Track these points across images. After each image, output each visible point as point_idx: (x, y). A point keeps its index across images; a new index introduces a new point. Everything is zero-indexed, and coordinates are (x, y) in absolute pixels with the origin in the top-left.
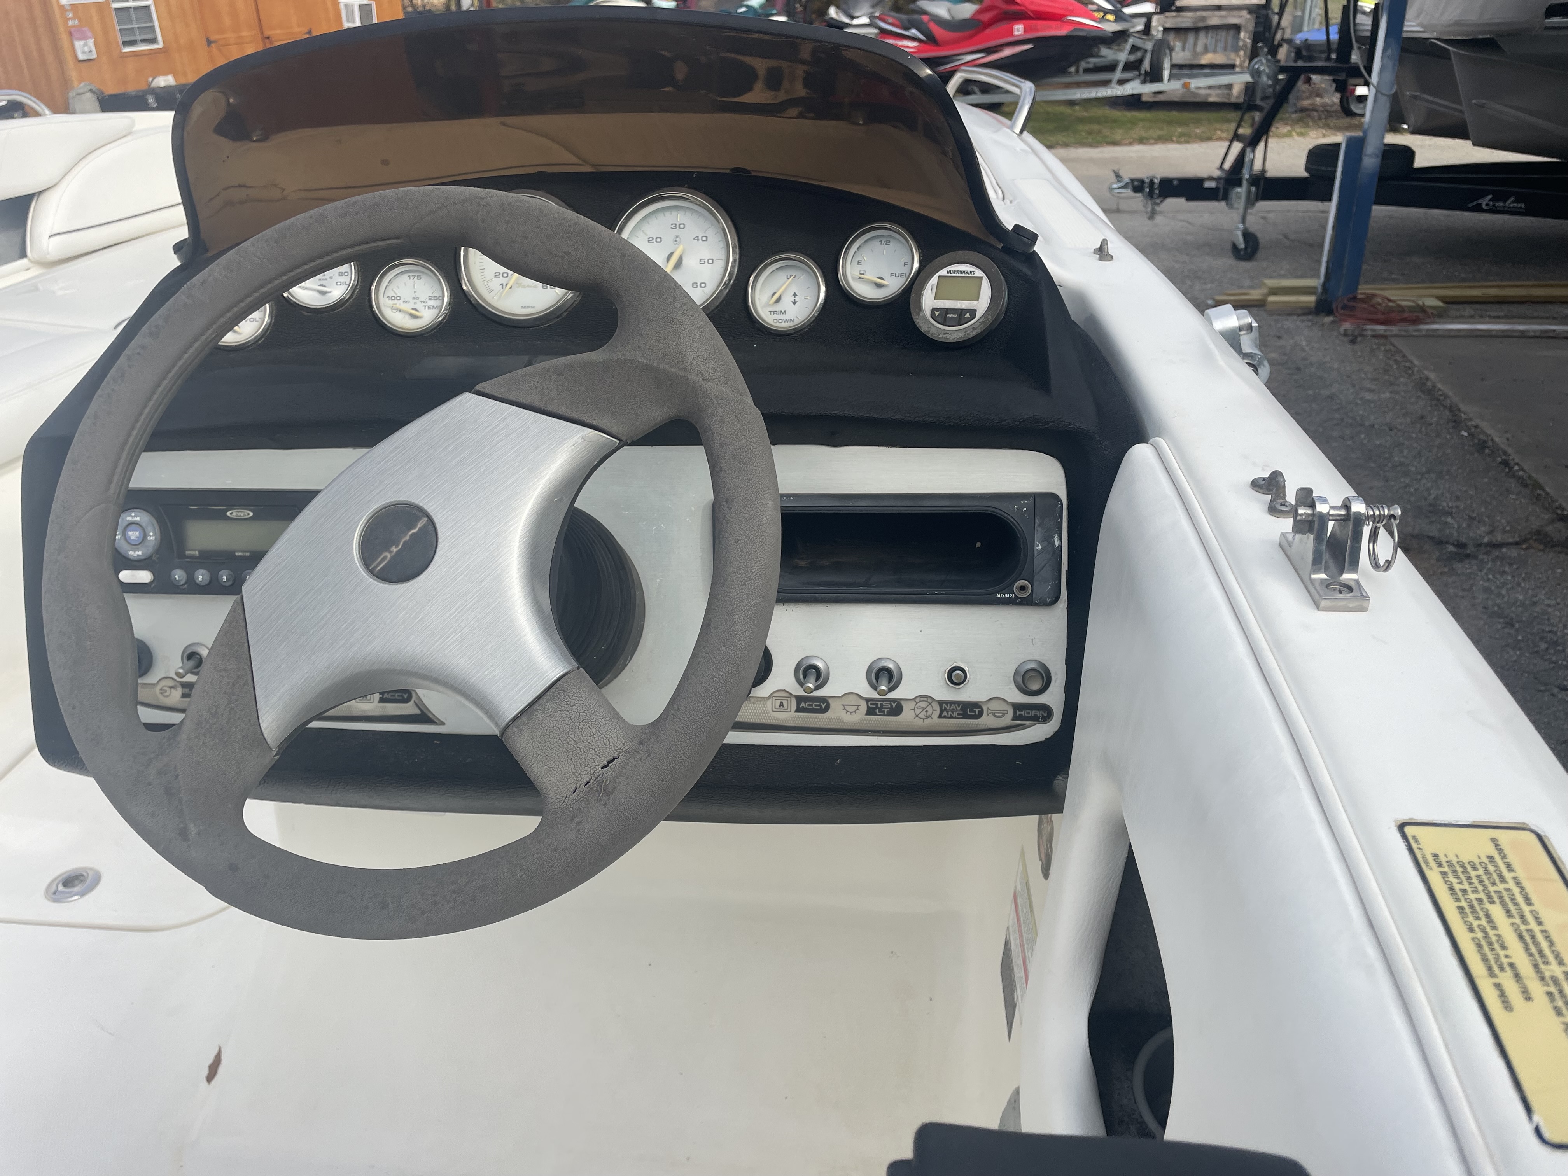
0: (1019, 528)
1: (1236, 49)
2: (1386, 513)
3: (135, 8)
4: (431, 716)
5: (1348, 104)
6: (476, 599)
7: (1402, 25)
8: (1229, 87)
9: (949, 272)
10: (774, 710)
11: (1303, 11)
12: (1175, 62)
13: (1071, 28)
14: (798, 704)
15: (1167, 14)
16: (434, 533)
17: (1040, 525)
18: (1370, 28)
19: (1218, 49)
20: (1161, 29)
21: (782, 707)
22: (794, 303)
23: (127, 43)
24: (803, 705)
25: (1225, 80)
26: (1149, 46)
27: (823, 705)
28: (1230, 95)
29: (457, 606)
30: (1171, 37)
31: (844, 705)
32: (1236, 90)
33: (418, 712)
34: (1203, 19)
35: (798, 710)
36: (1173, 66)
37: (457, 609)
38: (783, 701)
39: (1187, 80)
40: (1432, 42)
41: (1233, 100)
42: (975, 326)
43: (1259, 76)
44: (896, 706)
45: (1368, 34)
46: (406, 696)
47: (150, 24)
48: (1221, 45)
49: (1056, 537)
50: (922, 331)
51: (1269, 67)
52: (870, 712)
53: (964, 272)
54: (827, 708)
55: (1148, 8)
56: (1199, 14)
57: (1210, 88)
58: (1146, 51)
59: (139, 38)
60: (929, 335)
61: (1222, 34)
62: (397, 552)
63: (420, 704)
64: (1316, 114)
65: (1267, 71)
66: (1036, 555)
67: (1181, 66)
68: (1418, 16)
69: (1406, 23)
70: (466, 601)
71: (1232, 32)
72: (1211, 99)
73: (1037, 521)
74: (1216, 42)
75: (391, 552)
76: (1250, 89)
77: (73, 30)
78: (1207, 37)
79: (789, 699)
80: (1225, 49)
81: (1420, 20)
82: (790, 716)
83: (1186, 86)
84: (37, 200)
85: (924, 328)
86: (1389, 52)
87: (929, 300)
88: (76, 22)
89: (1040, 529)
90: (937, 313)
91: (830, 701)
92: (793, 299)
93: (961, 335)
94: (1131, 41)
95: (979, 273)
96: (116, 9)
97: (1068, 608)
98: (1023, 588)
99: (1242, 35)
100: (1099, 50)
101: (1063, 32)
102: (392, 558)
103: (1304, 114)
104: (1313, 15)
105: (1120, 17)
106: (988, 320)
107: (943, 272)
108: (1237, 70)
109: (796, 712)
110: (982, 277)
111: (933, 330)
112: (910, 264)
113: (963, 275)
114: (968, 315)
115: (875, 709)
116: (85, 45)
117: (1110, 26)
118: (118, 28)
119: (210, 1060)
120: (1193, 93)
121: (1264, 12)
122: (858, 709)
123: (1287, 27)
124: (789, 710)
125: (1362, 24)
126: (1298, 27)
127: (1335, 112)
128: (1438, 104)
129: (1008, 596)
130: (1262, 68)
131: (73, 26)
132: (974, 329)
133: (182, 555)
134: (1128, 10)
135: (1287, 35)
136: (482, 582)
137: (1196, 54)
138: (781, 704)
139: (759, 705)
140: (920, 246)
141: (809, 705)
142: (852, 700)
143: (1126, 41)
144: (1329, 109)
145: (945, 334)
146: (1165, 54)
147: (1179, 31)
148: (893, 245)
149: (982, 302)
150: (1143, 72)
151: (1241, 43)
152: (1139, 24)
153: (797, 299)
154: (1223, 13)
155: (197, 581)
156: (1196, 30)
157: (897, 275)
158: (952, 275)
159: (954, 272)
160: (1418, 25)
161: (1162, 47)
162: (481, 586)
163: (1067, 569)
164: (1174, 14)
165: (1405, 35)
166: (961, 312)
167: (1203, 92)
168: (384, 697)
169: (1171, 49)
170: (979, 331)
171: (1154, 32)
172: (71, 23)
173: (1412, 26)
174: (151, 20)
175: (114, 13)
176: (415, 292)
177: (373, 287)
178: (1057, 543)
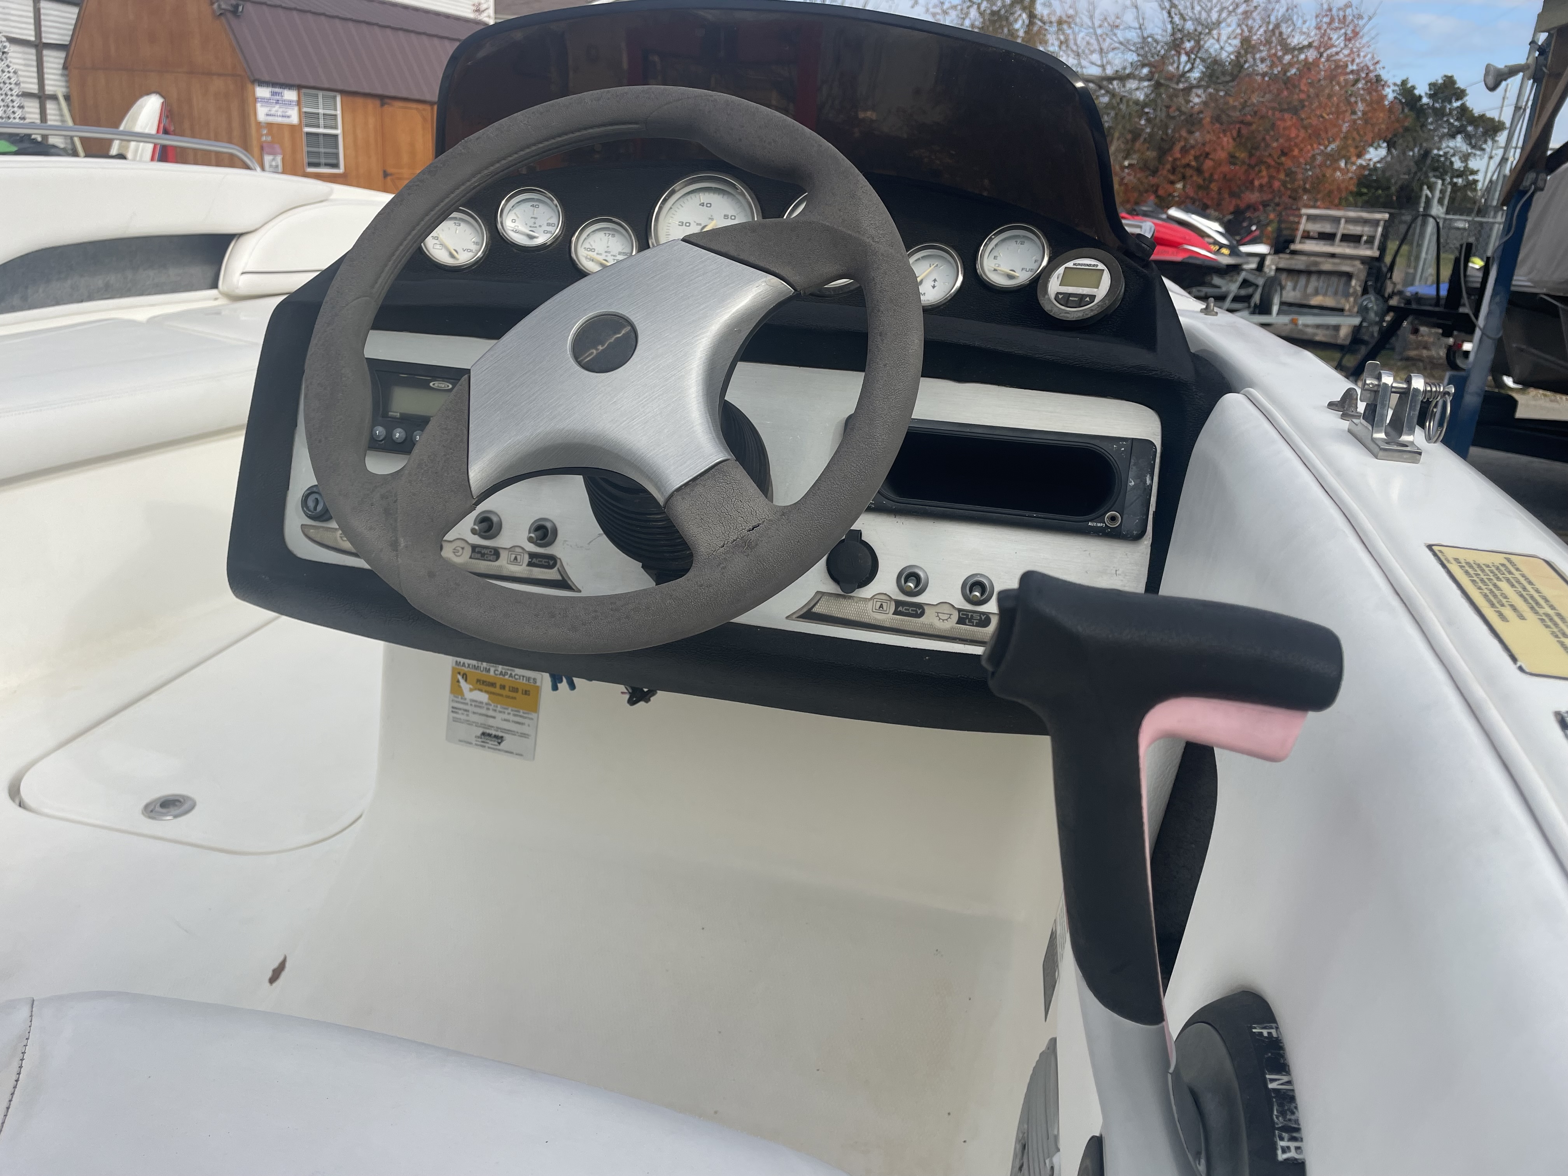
0: (1116, 464)
1: (1347, 295)
2: (1442, 390)
3: (325, 135)
4: (569, 582)
5: (1454, 357)
6: (661, 393)
7: (1511, 279)
8: (1337, 328)
9: (1074, 264)
10: (874, 610)
11: (1416, 268)
12: (1284, 299)
13: (1186, 255)
14: (897, 607)
15: (1282, 255)
16: (635, 339)
17: (1134, 465)
18: (1480, 280)
19: (1329, 293)
20: (1274, 267)
21: (881, 609)
22: (934, 287)
23: (311, 165)
24: (900, 609)
25: (1332, 320)
26: (1260, 281)
27: (918, 611)
28: (1336, 336)
29: (645, 395)
30: (1283, 277)
31: (938, 613)
32: (1344, 332)
33: (560, 578)
34: (1316, 264)
35: (896, 613)
36: (1282, 303)
37: (644, 398)
38: (883, 603)
39: (1295, 317)
40: (1542, 298)
41: (1339, 342)
42: (1093, 308)
43: (1367, 313)
44: (985, 618)
45: (1478, 285)
46: (551, 563)
47: (334, 151)
48: (1331, 290)
49: (1148, 476)
50: (1046, 310)
51: (1377, 305)
52: (961, 621)
53: (1088, 265)
54: (922, 614)
55: (1262, 249)
56: (1312, 259)
57: (1318, 326)
58: (1257, 286)
59: (323, 161)
60: (1051, 314)
61: (1335, 280)
62: (603, 350)
63: (562, 572)
64: (1421, 364)
65: (1375, 308)
66: (1128, 490)
67: (1290, 305)
68: (1530, 273)
69: (1515, 278)
70: (653, 393)
71: (1343, 280)
72: (1318, 338)
73: (1132, 461)
74: (1328, 286)
75: (597, 349)
76: (1357, 330)
77: (265, 145)
78: (1318, 281)
79: (889, 602)
80: (1336, 293)
81: (1531, 276)
82: (887, 617)
83: (1294, 322)
84: (236, 242)
85: (1047, 308)
86: (1498, 299)
87: (1054, 286)
88: (269, 139)
89: (1134, 468)
90: (1060, 296)
91: (926, 607)
92: (933, 283)
93: (1080, 314)
94: (1243, 275)
95: (1101, 266)
96: (308, 134)
97: (1151, 546)
98: (1113, 519)
99: (1353, 282)
100: (1212, 279)
101: (1178, 258)
102: (597, 354)
103: (1409, 363)
104: (1426, 274)
105: (1234, 252)
106: (1105, 304)
107: (1070, 264)
108: (1346, 313)
109: (893, 614)
110: (1104, 270)
111: (1055, 309)
112: (1039, 262)
113: (1087, 267)
114: (1088, 299)
115: (966, 618)
116: (274, 159)
117: (1225, 259)
118: (305, 149)
119: (275, 965)
120: (1301, 331)
121: (1377, 264)
122: (949, 618)
123: (1398, 283)
124: (887, 612)
125: (1473, 277)
126: (1409, 280)
127: (1441, 364)
128: (1546, 360)
129: (1099, 525)
130: (1370, 305)
131: (265, 142)
132: (1092, 310)
133: (385, 415)
134: (1244, 249)
135: (1399, 287)
136: (668, 379)
137: (1306, 295)
138: (881, 606)
139: (861, 605)
140: (1050, 245)
141: (906, 609)
142: (947, 609)
143: (1238, 274)
144: (1435, 361)
145: (1065, 313)
146: (1276, 291)
147: (1292, 272)
148: (1027, 245)
149: (1102, 289)
150: (1252, 304)
151: (1351, 290)
152: (1252, 263)
153: (936, 284)
154: (1336, 261)
155: (394, 438)
156: (1308, 273)
157: (1028, 270)
158: (1078, 267)
159: (1079, 264)
160: (1529, 281)
161: (1272, 284)
162: (666, 383)
163: (1154, 510)
164: (1287, 256)
165: (1513, 288)
166: (1082, 297)
167: (1310, 330)
168: (533, 561)
169: (1282, 288)
170: (1096, 312)
171: (1266, 270)
172: (264, 138)
173: (1521, 280)
174: (337, 147)
175: (304, 137)
176: (608, 247)
177: (574, 239)
178: (1148, 482)
